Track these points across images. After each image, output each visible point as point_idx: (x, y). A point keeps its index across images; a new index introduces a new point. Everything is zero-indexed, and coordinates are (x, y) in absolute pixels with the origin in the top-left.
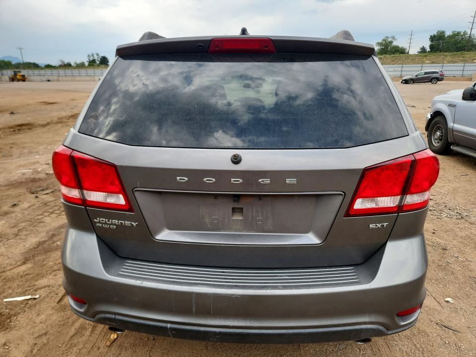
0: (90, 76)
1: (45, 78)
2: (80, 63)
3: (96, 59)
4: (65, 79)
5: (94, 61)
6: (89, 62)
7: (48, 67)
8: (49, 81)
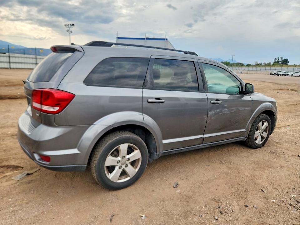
0: (267, 71)
1: (240, 72)
2: (268, 63)
3: (280, 61)
4: (251, 72)
5: (278, 62)
6: (275, 63)
7: (249, 65)
8: (241, 73)
